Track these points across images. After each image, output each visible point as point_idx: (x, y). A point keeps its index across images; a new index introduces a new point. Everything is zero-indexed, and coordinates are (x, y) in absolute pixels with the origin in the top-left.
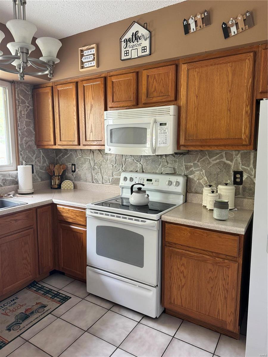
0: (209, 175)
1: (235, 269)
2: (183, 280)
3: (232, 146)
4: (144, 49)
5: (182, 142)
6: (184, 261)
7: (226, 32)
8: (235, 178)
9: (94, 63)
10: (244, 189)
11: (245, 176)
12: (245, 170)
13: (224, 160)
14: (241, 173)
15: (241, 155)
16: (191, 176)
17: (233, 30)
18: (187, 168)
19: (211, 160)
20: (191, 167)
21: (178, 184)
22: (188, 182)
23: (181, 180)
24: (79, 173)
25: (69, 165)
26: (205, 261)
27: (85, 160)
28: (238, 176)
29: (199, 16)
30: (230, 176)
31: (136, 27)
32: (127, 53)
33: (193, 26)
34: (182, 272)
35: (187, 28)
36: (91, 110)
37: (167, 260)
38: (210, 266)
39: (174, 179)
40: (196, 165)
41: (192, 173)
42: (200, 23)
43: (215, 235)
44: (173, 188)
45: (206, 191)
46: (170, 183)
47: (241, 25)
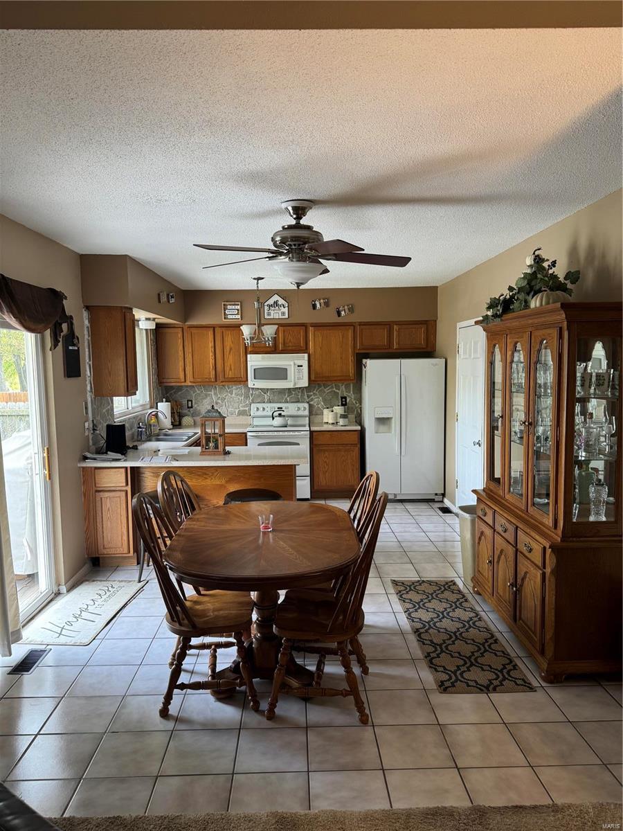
0: (325, 400)
1: (357, 450)
2: (327, 467)
3: (340, 380)
4: (283, 314)
5: (313, 378)
6: (327, 454)
7: (339, 314)
8: (342, 401)
9: (239, 317)
10: (348, 408)
11: (348, 400)
12: (349, 396)
13: (334, 389)
14: (345, 398)
15: (346, 385)
16: (312, 403)
17: (343, 313)
18: (308, 397)
19: (325, 390)
20: (311, 395)
21: (305, 409)
22: (311, 406)
23: (306, 405)
24: (198, 408)
25: (185, 402)
26: (339, 450)
27: (207, 396)
28: (344, 400)
29: (322, 301)
30: (338, 399)
31: (276, 298)
32: (269, 314)
33: (318, 306)
34: (326, 462)
35: (314, 306)
36: (230, 352)
37: (315, 457)
38: (343, 453)
39: (301, 405)
40: (315, 394)
41: (312, 400)
42: (323, 305)
43: (344, 434)
44: (301, 413)
45: (326, 412)
46: (299, 409)
47: (347, 311)
